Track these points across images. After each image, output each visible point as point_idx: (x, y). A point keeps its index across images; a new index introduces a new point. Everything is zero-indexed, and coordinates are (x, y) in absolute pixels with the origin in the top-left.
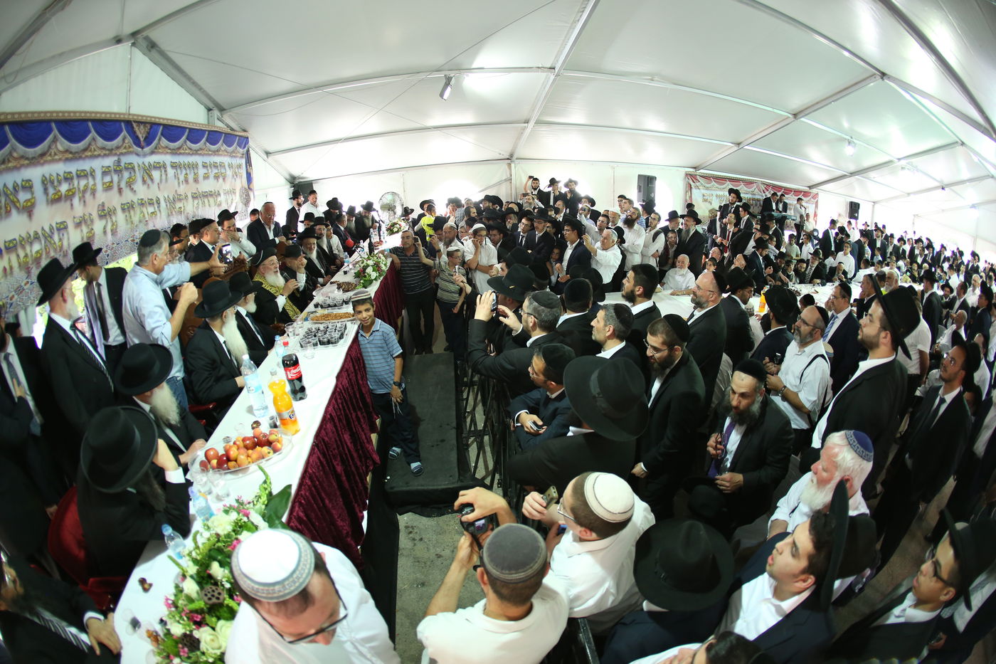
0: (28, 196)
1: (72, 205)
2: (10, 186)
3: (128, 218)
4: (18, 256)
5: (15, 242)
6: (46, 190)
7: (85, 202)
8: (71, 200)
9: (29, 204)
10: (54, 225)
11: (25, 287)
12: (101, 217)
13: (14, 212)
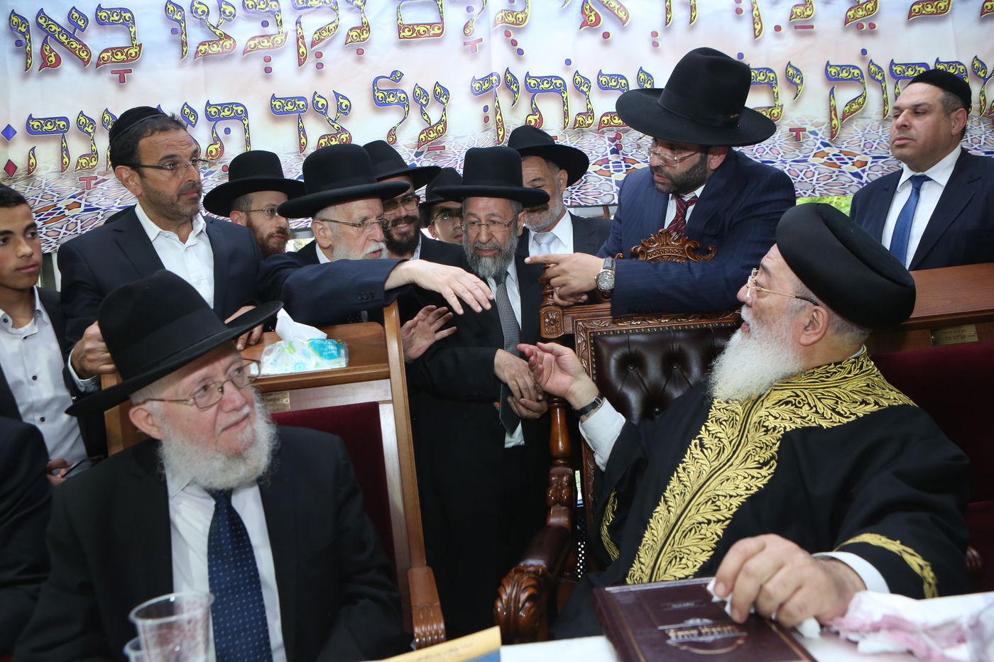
0: (119, 39)
1: (268, 70)
2: (61, 19)
3: (491, 113)
4: (65, 151)
5: (63, 123)
6: (178, 33)
7: (320, 66)
8: (268, 60)
9: (120, 57)
10: (200, 108)
11: (67, 212)
12: (380, 105)
13: (68, 68)
